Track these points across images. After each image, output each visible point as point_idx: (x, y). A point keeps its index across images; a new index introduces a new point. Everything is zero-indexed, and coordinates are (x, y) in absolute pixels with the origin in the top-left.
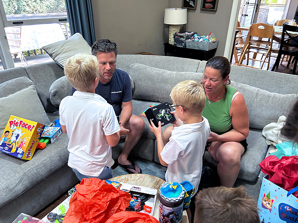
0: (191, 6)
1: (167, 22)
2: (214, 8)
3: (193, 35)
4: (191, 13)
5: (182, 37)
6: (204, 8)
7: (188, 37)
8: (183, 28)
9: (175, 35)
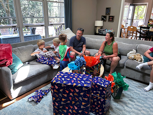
0: (105, 20)
1: (96, 25)
2: (113, 20)
3: (105, 30)
4: (105, 22)
5: (101, 30)
6: (109, 21)
7: (103, 31)
8: (102, 27)
9: (99, 30)
